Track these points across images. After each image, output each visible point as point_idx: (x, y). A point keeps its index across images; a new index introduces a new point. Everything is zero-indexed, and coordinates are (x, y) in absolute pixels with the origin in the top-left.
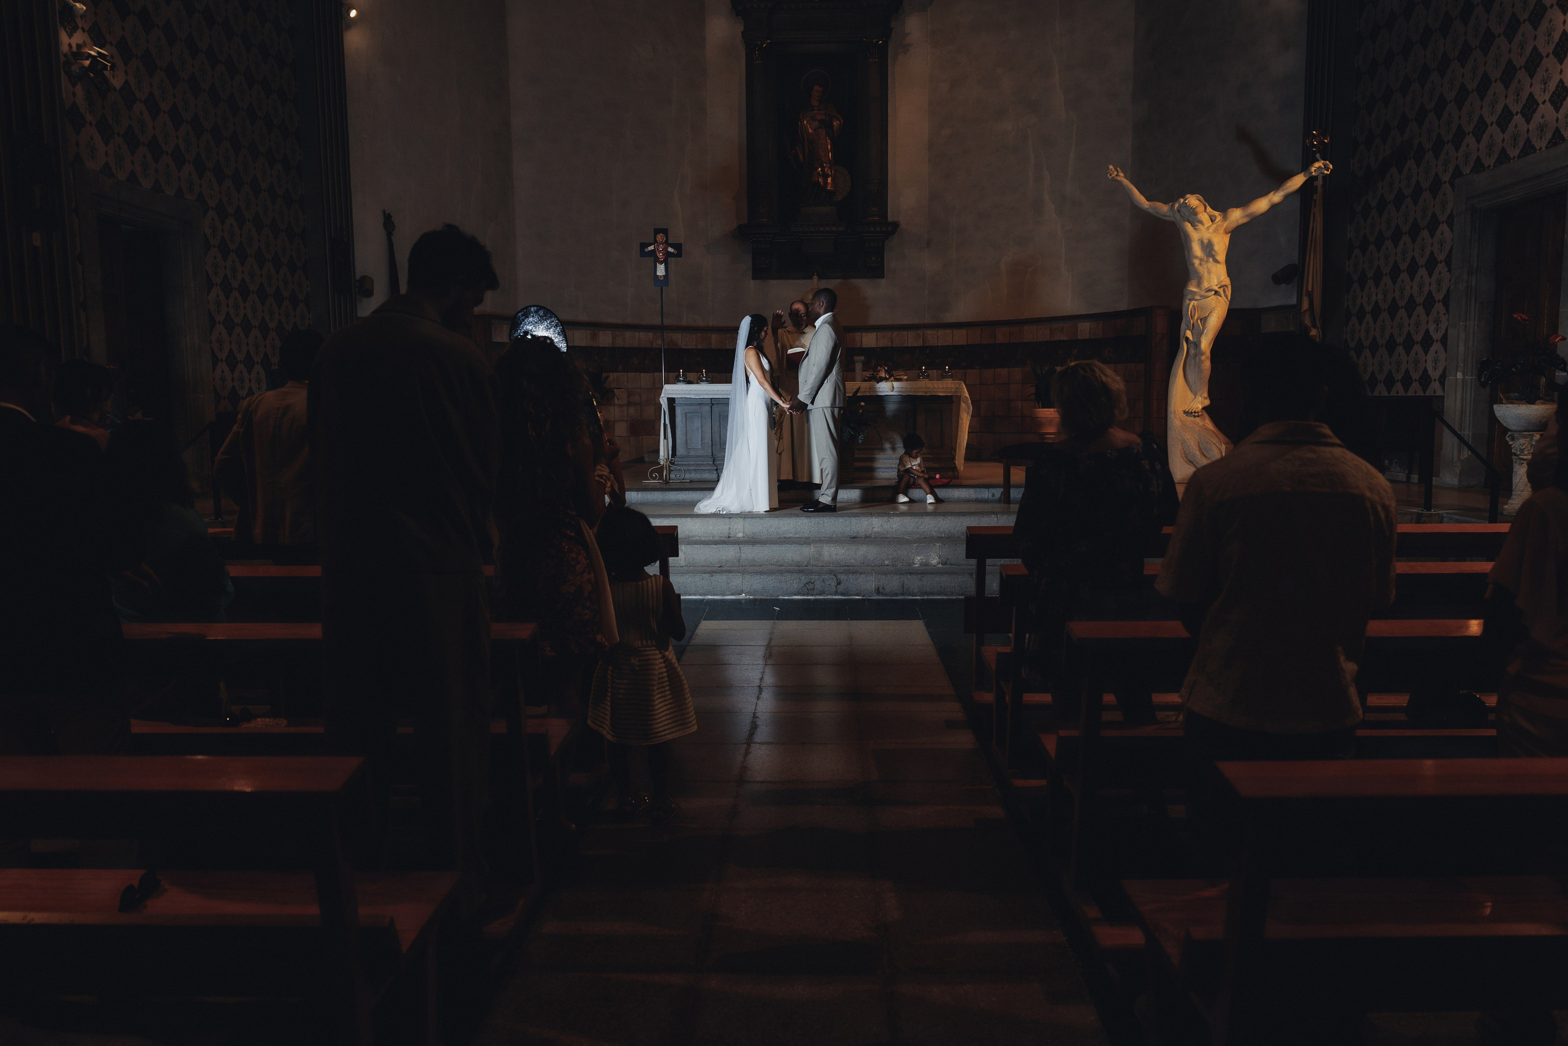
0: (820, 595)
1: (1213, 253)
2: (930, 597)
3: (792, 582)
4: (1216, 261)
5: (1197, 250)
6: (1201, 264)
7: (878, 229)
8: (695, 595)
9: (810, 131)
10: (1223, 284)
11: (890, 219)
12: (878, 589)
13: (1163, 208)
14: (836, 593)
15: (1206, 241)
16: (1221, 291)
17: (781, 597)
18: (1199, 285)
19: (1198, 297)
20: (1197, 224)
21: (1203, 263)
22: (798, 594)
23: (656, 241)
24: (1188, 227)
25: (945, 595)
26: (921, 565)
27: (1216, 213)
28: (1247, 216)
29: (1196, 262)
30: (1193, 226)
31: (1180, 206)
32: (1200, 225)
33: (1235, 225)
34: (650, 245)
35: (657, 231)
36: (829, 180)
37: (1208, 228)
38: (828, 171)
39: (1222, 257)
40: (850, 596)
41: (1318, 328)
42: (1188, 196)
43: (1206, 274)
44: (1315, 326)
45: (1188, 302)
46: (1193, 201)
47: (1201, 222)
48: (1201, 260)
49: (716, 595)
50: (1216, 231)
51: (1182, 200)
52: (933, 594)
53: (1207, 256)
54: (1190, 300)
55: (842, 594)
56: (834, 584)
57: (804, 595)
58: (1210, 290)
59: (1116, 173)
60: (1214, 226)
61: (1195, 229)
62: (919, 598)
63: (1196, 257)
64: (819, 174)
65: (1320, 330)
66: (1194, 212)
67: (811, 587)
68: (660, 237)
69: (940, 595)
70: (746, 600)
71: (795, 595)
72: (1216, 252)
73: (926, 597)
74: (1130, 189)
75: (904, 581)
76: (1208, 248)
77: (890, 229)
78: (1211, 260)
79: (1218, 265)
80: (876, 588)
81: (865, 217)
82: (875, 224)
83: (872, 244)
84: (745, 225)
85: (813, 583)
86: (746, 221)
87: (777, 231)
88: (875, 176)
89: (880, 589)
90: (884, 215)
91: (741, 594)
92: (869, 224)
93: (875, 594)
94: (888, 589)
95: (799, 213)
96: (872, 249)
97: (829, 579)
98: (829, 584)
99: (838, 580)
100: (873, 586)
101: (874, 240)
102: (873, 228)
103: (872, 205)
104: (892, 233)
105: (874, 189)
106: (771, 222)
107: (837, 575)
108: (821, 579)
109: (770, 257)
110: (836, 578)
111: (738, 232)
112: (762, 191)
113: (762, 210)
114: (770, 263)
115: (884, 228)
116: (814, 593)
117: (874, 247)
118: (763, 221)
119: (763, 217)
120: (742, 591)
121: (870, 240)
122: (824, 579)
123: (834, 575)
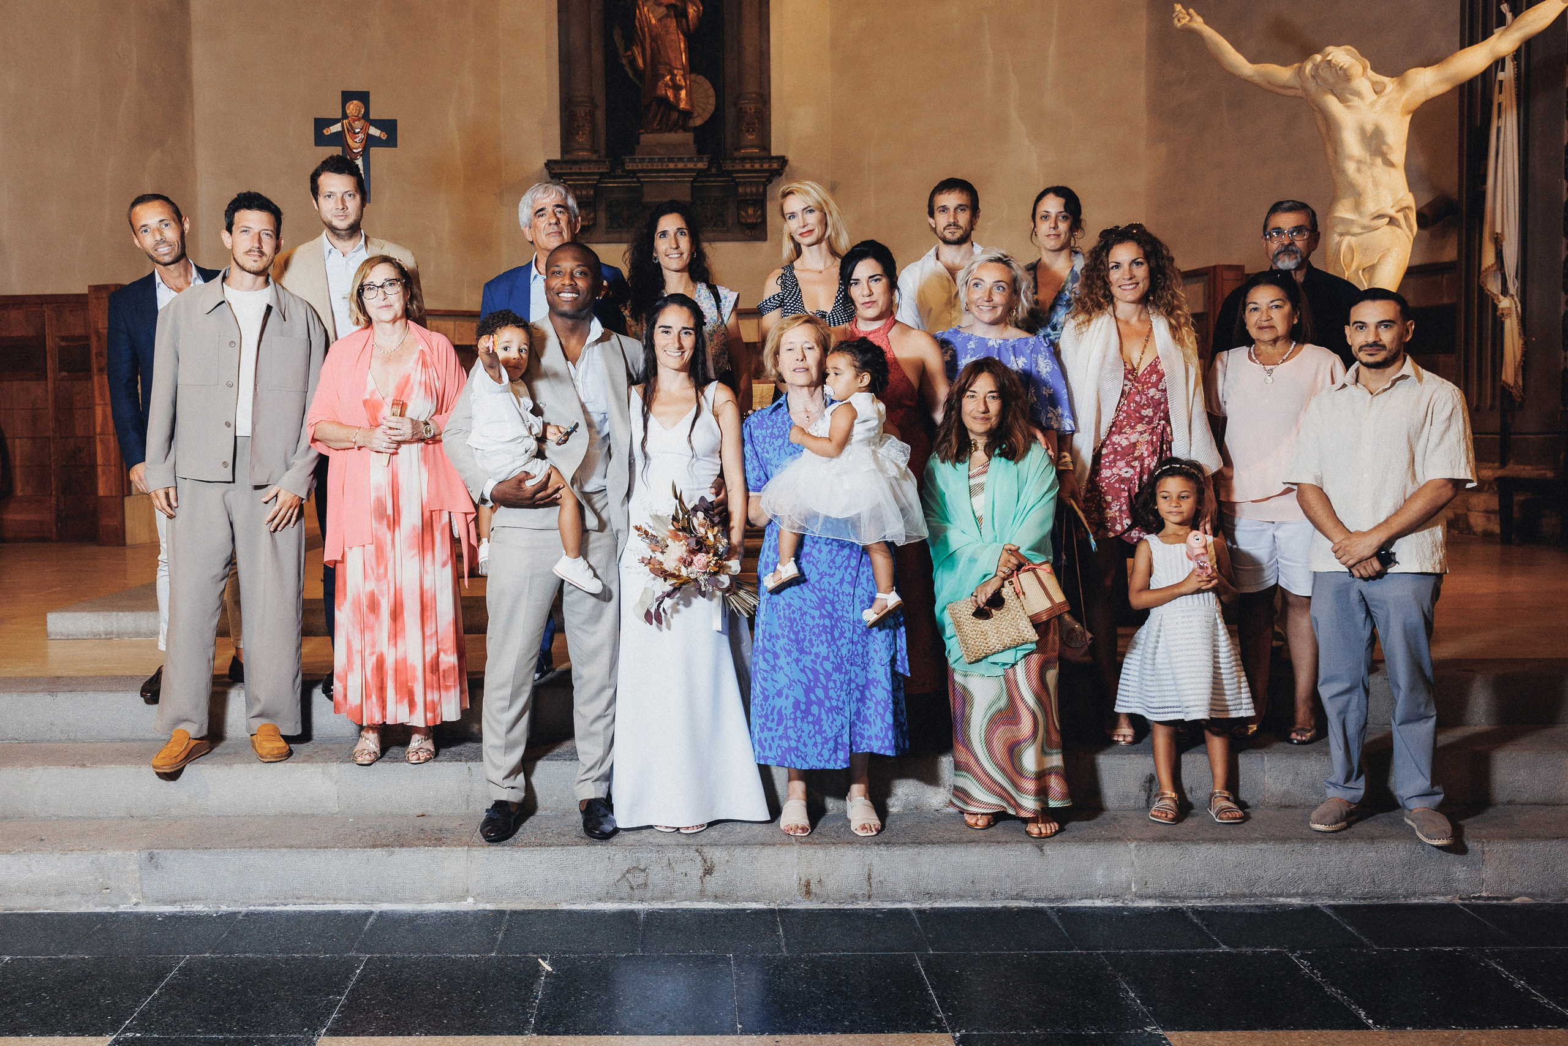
0: (663, 900)
1: (1384, 148)
2: (937, 905)
3: (590, 867)
4: (1389, 164)
5: (1352, 144)
6: (1359, 170)
7: (757, 166)
8: (349, 901)
9: (653, 21)
10: (1404, 204)
11: (774, 153)
12: (808, 885)
13: (1283, 74)
14: (702, 895)
15: (1369, 128)
16: (1400, 217)
17: (565, 907)
18: (1357, 207)
19: (1356, 230)
20: (1350, 97)
21: (1364, 168)
22: (609, 897)
23: (345, 116)
24: (1333, 103)
25: (976, 898)
26: (905, 807)
27: (1386, 79)
28: (1447, 80)
29: (1351, 167)
30: (1342, 100)
31: (1316, 67)
32: (1356, 98)
33: (1421, 99)
34: (334, 122)
35: (347, 96)
36: (683, 93)
37: (1372, 104)
39: (1398, 155)
40: (736, 901)
41: (1512, 296)
42: (1330, 49)
43: (1370, 188)
44: (1505, 292)
45: (1337, 238)
46: (1341, 55)
47: (1358, 94)
48: (1359, 162)
49: (402, 901)
50: (1388, 107)
51: (1318, 58)
52: (943, 896)
53: (1371, 155)
54: (1342, 235)
55: (716, 898)
56: (697, 870)
57: (621, 899)
58: (1381, 216)
59: (1188, 18)
60: (1383, 100)
61: (1348, 107)
62: (909, 906)
63: (1351, 158)
64: (666, 85)
65: (1516, 299)
66: (1345, 76)
67: (640, 881)
68: (353, 107)
69: (961, 897)
70: (476, 914)
71: (600, 900)
72: (1390, 147)
73: (927, 905)
74: (1216, 44)
75: (871, 865)
76: (1374, 141)
77: (775, 166)
78: (1379, 161)
79: (1392, 170)
80: (803, 882)
81: (738, 149)
82: (752, 159)
83: (748, 190)
84: (555, 162)
85: (644, 870)
86: (557, 156)
87: (603, 169)
88: (751, 87)
89: (812, 886)
90: (765, 146)
91: (463, 898)
92: (744, 159)
93: (799, 898)
94: (831, 885)
95: (638, 143)
96: (748, 197)
97: (685, 860)
98: (684, 871)
99: (705, 861)
100: (795, 876)
101: (750, 183)
102: (748, 166)
103: (748, 131)
104: (778, 173)
105: (750, 107)
106: (594, 157)
107: (706, 849)
108: (665, 861)
109: (595, 211)
110: (700, 858)
111: (545, 172)
112: (581, 111)
113: (582, 139)
114: (595, 218)
115: (766, 166)
116: (648, 896)
117: (752, 194)
118: (583, 154)
119: (583, 150)
120: (468, 891)
121: (745, 184)
122: (671, 861)
123: (697, 850)
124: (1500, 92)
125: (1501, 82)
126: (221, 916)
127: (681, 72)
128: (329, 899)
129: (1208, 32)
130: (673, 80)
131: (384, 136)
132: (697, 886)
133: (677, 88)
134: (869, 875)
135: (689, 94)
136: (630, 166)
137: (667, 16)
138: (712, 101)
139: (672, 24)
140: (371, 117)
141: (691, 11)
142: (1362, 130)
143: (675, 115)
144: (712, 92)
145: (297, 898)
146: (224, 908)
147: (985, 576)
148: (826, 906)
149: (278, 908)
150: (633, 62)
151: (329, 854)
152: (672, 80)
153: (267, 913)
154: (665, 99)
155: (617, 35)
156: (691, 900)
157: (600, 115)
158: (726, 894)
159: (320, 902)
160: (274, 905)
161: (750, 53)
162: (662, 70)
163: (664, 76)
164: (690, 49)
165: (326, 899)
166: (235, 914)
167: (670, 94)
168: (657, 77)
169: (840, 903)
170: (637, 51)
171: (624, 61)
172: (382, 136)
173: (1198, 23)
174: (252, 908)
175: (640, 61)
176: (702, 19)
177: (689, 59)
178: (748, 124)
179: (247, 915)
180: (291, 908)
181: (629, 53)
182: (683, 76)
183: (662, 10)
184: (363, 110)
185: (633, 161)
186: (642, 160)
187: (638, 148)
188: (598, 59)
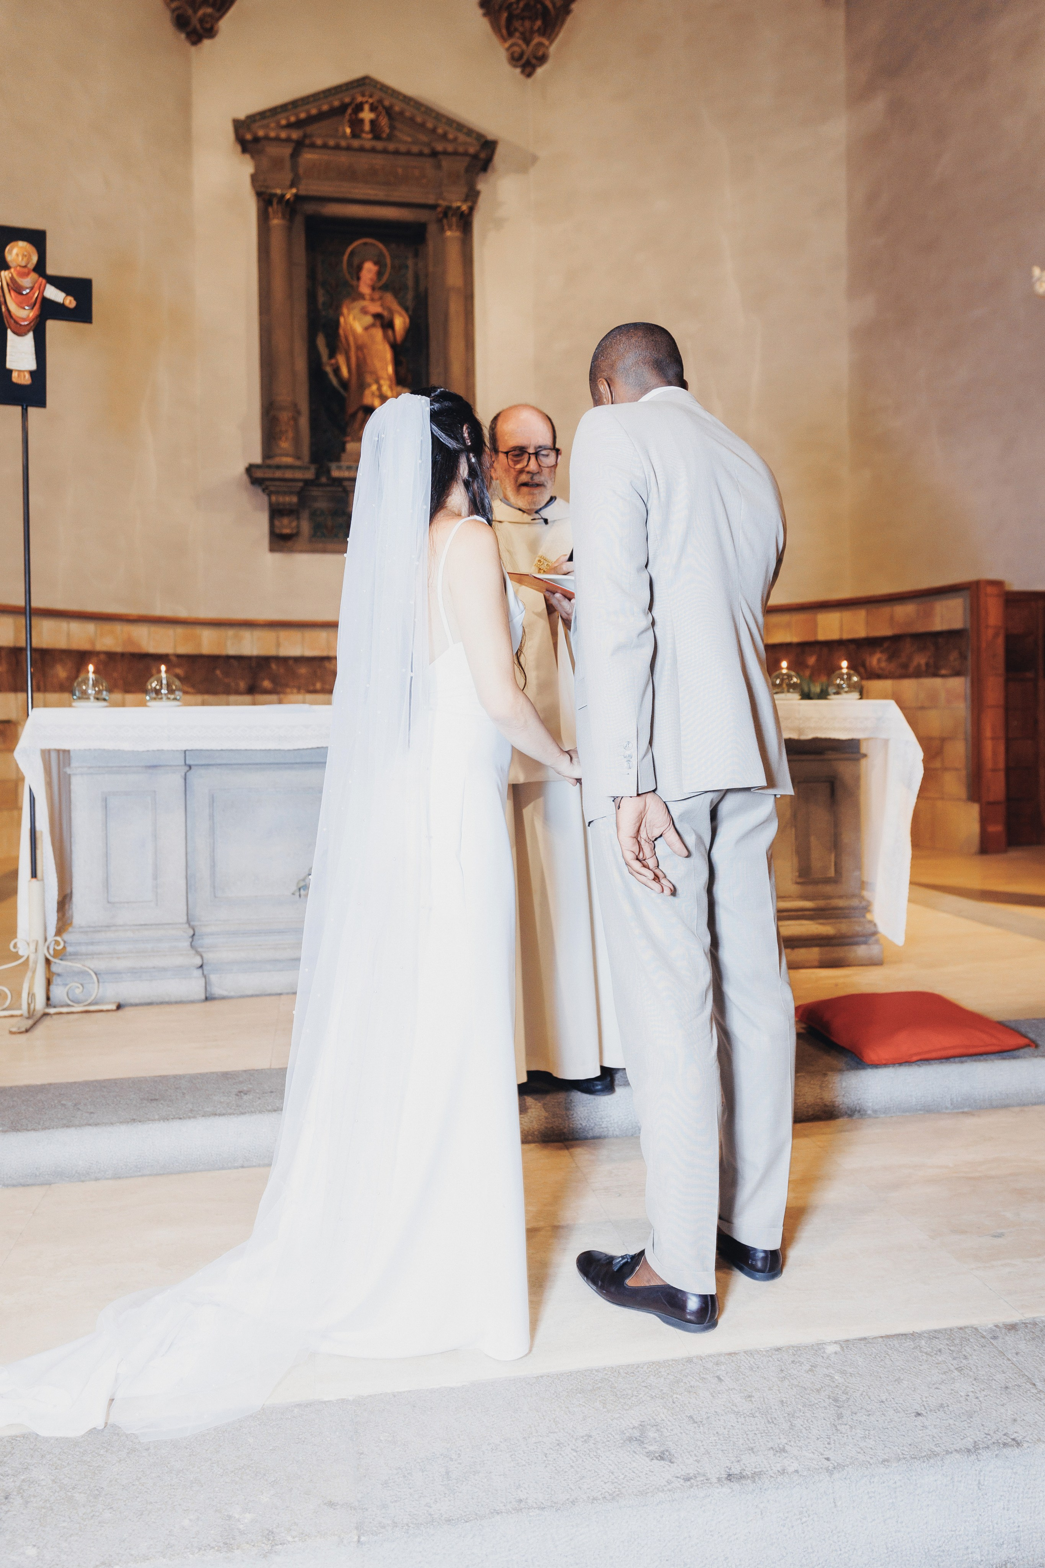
84: (257, 466)
86: (258, 459)
87: (310, 475)
95: (343, 450)
106: (298, 463)
109: (298, 518)
111: (245, 479)
112: (285, 416)
113: (285, 445)
114: (298, 527)
118: (288, 460)
119: (287, 455)
127: (388, 383)
130: (379, 388)
131: (70, 302)
136: (335, 473)
137: (373, 325)
139: (378, 333)
140: (50, 271)
150: (337, 370)
155: (321, 342)
157: (304, 422)
162: (369, 379)
163: (370, 385)
168: (362, 386)
170: (341, 360)
171: (328, 369)
172: (67, 303)
175: (345, 372)
181: (333, 361)
182: (391, 387)
183: (369, 320)
184: (35, 259)
185: (339, 468)
186: (349, 468)
187: (344, 456)
188: (301, 365)
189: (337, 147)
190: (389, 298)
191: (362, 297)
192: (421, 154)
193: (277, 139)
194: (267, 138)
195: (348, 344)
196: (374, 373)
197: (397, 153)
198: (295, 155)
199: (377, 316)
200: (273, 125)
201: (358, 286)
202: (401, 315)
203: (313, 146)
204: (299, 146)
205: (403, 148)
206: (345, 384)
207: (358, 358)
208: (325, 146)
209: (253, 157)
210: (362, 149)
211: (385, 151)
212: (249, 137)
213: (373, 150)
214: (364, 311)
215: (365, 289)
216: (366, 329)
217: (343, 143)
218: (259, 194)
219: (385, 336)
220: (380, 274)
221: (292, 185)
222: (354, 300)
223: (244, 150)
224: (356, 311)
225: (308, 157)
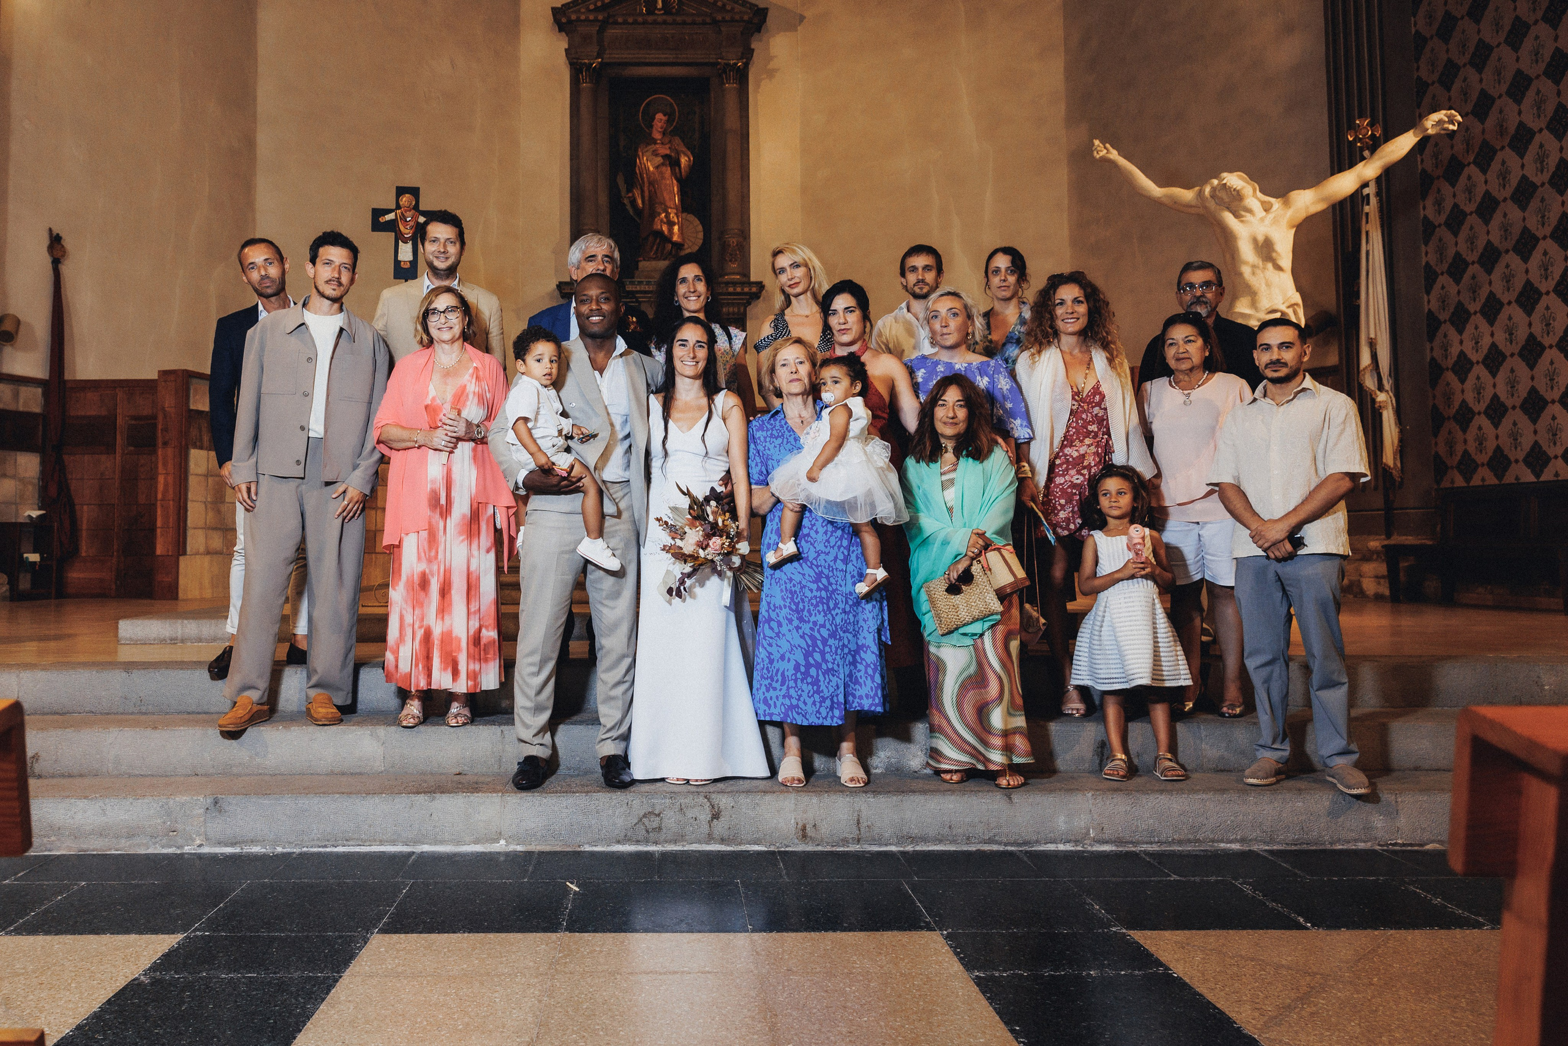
0: (675, 842)
1: (1274, 255)
2: (918, 848)
3: (610, 812)
4: (1279, 268)
5: (1247, 252)
6: (1254, 274)
7: (739, 290)
8: (393, 842)
9: (651, 169)
10: (1293, 302)
11: (753, 279)
12: (804, 829)
13: (1188, 195)
14: (710, 838)
15: (1261, 238)
17: (587, 848)
18: (1254, 304)
20: (1243, 213)
21: (1258, 271)
22: (626, 840)
23: (398, 207)
24: (1229, 218)
25: (953, 842)
26: (887, 769)
27: (1272, 200)
28: (1323, 200)
29: (1246, 271)
30: (1237, 216)
31: (1214, 189)
32: (1248, 215)
33: (1302, 215)
34: (389, 211)
35: (401, 191)
36: (676, 228)
37: (1262, 219)
38: (673, 217)
39: (1286, 261)
40: (740, 844)
41: (1388, 392)
42: (1225, 175)
43: (1263, 288)
46: (1234, 180)
47: (1250, 211)
48: (1254, 266)
49: (442, 842)
50: (1275, 221)
51: (1215, 182)
52: (924, 839)
53: (1263, 261)
55: (722, 841)
56: (705, 816)
57: (638, 842)
59: (1105, 151)
60: (1271, 216)
61: (1242, 221)
62: (893, 848)
63: (1246, 263)
64: (662, 221)
65: (1392, 395)
66: (1238, 196)
67: (655, 825)
68: (405, 199)
69: (940, 841)
70: (507, 854)
71: (618, 842)
72: (1278, 254)
73: (909, 848)
74: (1130, 172)
75: (860, 811)
76: (1266, 249)
77: (754, 290)
78: (1270, 265)
79: (1281, 273)
80: (800, 826)
81: (723, 276)
82: (734, 284)
83: (731, 310)
85: (659, 815)
88: (733, 225)
89: (808, 829)
90: (746, 273)
91: (497, 841)
92: (727, 283)
93: (796, 841)
94: (824, 829)
95: (637, 268)
96: (731, 316)
97: (694, 806)
98: (694, 816)
99: (713, 807)
100: (793, 821)
101: (733, 304)
102: (731, 290)
103: (731, 261)
104: (756, 296)
105: (733, 241)
107: (713, 796)
108: (677, 806)
110: (708, 804)
111: (557, 293)
115: (746, 290)
116: (662, 839)
117: (734, 314)
120: (500, 833)
121: (728, 304)
122: (683, 806)
123: (706, 797)
124: (1367, 222)
125: (1367, 214)
126: (277, 855)
128: (375, 841)
129: (1123, 162)
132: (705, 828)
133: (671, 224)
134: (858, 820)
135: (681, 229)
136: (629, 288)
137: (663, 164)
138: (701, 235)
139: (667, 171)
141: (684, 160)
142: (1255, 240)
143: (669, 246)
144: (700, 228)
145: (347, 840)
146: (279, 850)
147: (956, 557)
148: (820, 848)
149: (328, 850)
150: (633, 202)
151: (377, 799)
152: (666, 217)
153: (319, 853)
154: (660, 233)
155: (620, 181)
156: (700, 842)
158: (731, 837)
159: (367, 844)
160: (325, 846)
161: (733, 197)
163: (659, 214)
164: (683, 193)
165: (372, 841)
166: (290, 854)
167: (665, 228)
168: (653, 215)
169: (833, 846)
171: (626, 201)
173: (1114, 155)
174: (305, 849)
175: (640, 202)
176: (692, 168)
177: (682, 200)
178: (731, 255)
179: (300, 854)
180: (340, 849)
181: (630, 195)
182: (676, 214)
183: (659, 160)
184: (414, 203)
185: (632, 283)
186: (640, 283)
187: (637, 273)
188: (603, 199)
189: (635, 22)
190: (677, 141)
191: (654, 142)
192: (704, 23)
193: (587, 20)
194: (578, 20)
195: (643, 179)
196: (663, 203)
197: (684, 23)
198: (601, 31)
199: (666, 157)
200: (583, 10)
201: (650, 134)
202: (686, 155)
203: (616, 23)
204: (604, 25)
205: (689, 20)
206: (639, 212)
207: (650, 192)
208: (625, 23)
209: (567, 35)
210: (655, 23)
211: (674, 23)
212: (564, 20)
213: (665, 22)
214: (655, 154)
215: (657, 135)
216: (657, 167)
217: (640, 19)
218: (571, 64)
219: (673, 173)
220: (669, 121)
221: (599, 56)
222: (648, 144)
223: (560, 30)
224: (649, 153)
225: (612, 32)
